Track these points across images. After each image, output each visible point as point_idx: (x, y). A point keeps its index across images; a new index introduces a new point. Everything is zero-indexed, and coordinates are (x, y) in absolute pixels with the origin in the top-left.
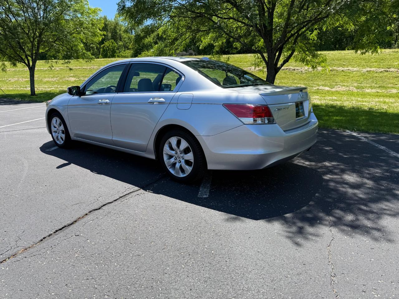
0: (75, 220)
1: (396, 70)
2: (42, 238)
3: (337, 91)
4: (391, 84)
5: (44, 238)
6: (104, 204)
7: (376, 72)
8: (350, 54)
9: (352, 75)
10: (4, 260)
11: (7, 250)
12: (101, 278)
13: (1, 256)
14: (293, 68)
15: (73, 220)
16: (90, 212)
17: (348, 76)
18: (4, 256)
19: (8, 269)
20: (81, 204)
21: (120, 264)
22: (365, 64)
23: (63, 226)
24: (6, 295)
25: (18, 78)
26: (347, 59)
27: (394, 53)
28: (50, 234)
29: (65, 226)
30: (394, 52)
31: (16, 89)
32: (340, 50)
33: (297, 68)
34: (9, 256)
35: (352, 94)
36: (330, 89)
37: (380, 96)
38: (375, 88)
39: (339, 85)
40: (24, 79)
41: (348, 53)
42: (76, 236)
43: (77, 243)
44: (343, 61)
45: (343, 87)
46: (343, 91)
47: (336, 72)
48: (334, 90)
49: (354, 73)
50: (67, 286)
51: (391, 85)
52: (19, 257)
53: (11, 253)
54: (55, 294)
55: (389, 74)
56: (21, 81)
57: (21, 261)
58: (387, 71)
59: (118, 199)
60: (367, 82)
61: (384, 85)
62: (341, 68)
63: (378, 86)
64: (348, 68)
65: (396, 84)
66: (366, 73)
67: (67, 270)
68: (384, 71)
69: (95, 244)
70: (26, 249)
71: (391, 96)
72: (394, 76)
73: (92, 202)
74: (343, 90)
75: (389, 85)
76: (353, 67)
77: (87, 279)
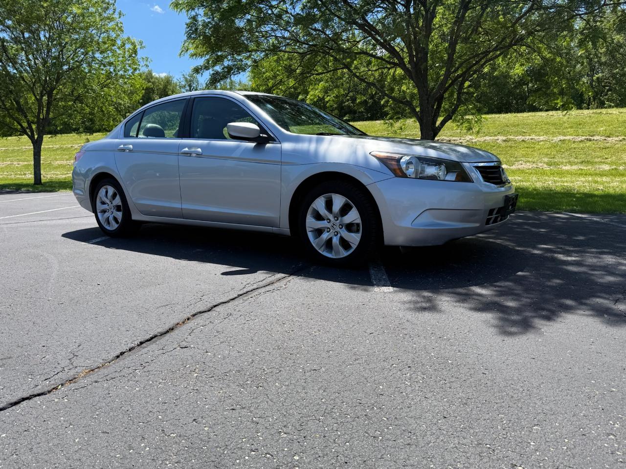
0: (171, 327)
1: (603, 138)
2: (118, 353)
3: (519, 169)
4: (598, 158)
5: (122, 354)
6: (215, 304)
7: (574, 142)
8: (531, 118)
9: (537, 147)
10: (53, 389)
11: (56, 372)
12: (258, 406)
13: (47, 383)
14: (448, 139)
15: (167, 327)
16: (194, 315)
17: (532, 147)
18: (52, 382)
19: (66, 400)
20: (172, 306)
21: (287, 384)
22: (555, 130)
23: (151, 336)
24: (77, 441)
25: (11, 162)
26: (528, 125)
27: (597, 116)
28: (132, 347)
29: (156, 336)
30: (596, 113)
31: (9, 177)
32: (515, 113)
33: (454, 138)
34: (63, 382)
35: (544, 173)
36: (509, 167)
37: (586, 175)
38: (576, 164)
39: (521, 160)
40: (21, 163)
41: (528, 117)
42: (182, 348)
43: (189, 358)
44: (523, 128)
45: (528, 164)
46: (528, 169)
47: (513, 143)
48: (514, 167)
49: (541, 143)
50: (196, 422)
51: (599, 160)
52: (82, 382)
53: (64, 376)
54: (177, 436)
55: (594, 144)
56: (17, 165)
57: (89, 387)
58: (590, 140)
59: (236, 298)
60: (563, 156)
61: (589, 158)
62: (521, 137)
63: (579, 161)
64: (531, 137)
65: (606, 158)
66: (559, 143)
67: (187, 397)
68: (585, 139)
69: (224, 358)
70: (92, 370)
71: (602, 174)
72: (602, 146)
73: (193, 302)
74: (528, 167)
75: (596, 160)
76: (539, 135)
77: (233, 409)
